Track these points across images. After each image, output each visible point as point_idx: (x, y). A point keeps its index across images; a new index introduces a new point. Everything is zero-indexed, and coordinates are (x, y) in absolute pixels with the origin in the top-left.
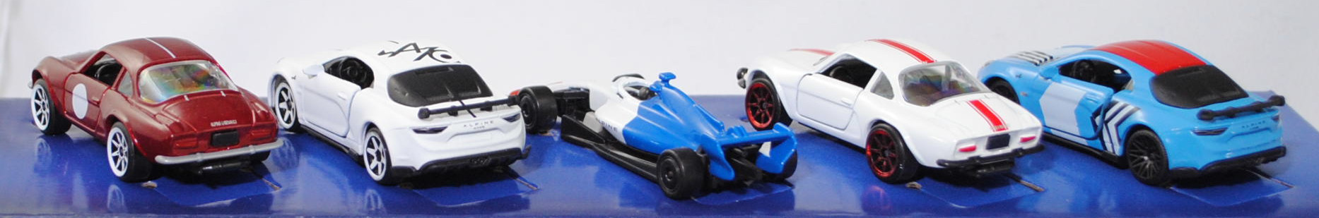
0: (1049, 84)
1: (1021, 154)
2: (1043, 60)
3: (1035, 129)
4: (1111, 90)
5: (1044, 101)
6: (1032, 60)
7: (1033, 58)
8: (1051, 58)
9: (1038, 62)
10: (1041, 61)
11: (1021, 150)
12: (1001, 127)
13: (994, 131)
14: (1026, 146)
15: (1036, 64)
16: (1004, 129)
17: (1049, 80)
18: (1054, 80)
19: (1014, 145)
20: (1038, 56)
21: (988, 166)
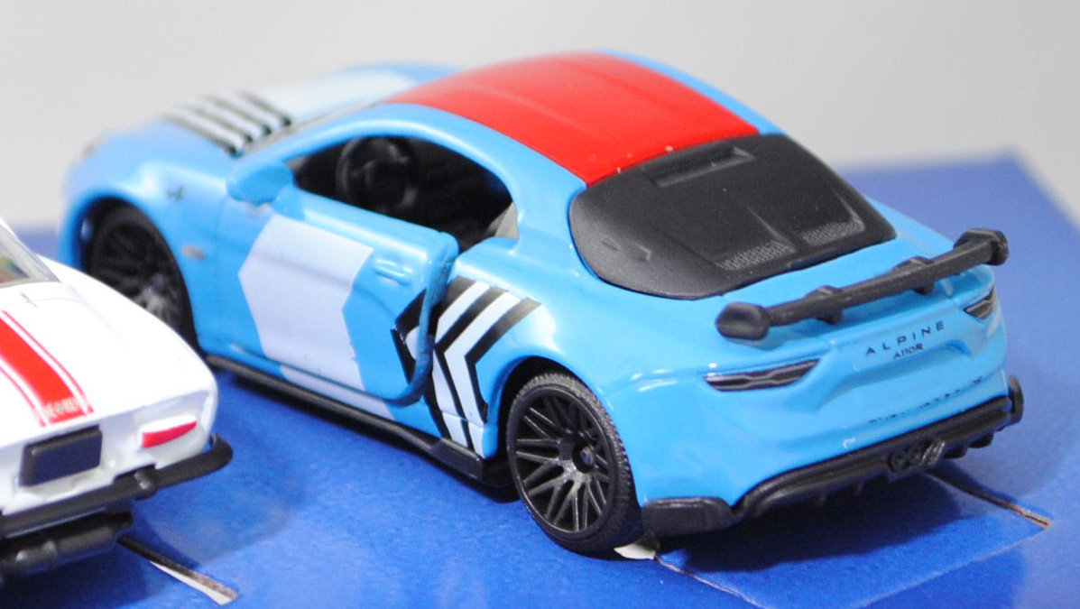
0: (267, 219)
1: (144, 485)
2: (256, 132)
3: (194, 400)
4: (447, 241)
5: (253, 276)
6: (220, 132)
7: (229, 126)
8: (287, 122)
9: (238, 142)
10: (249, 139)
11: (148, 470)
12: (67, 405)
13: (43, 424)
14: (163, 458)
15: (233, 151)
16: (79, 413)
17: (266, 209)
18: (280, 210)
19: (122, 456)
20: (248, 117)
21: (32, 541)
